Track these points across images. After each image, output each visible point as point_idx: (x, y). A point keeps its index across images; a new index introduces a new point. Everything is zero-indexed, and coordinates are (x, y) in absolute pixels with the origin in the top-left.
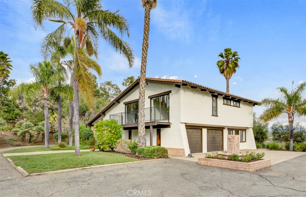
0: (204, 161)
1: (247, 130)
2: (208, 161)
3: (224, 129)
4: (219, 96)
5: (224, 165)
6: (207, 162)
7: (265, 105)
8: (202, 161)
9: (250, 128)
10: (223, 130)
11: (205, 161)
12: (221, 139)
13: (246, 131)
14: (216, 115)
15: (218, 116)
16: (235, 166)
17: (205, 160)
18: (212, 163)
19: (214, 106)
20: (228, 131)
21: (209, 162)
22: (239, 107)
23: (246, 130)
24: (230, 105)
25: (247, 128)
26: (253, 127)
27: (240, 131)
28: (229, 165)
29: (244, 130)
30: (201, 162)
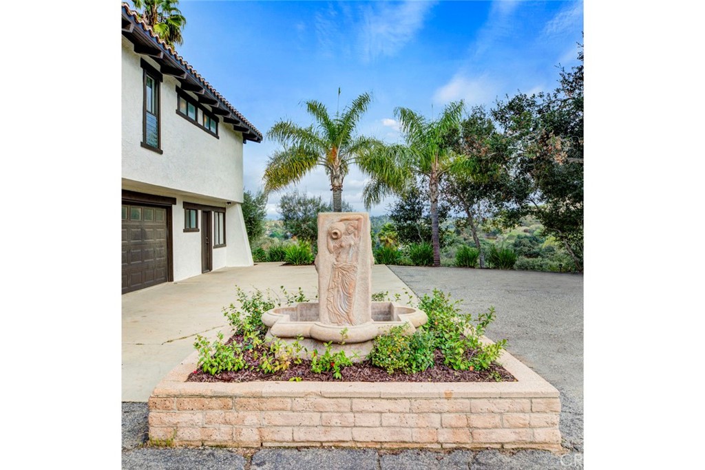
0: (203, 408)
1: (227, 211)
2: (245, 407)
3: (175, 204)
4: (165, 76)
5: (373, 420)
6: (231, 416)
7: (279, 141)
8: (184, 417)
9: (237, 205)
10: (171, 208)
11: (216, 414)
12: (164, 240)
13: (226, 214)
14: (154, 144)
15: (161, 152)
16: (450, 419)
17: (215, 403)
18: (277, 418)
19: (149, 108)
20: (184, 209)
21: (252, 418)
22: (216, 136)
23: (225, 209)
24: (195, 122)
25: (229, 203)
26: (243, 202)
27: (213, 212)
28: (412, 420)
29: (222, 208)
30: (176, 427)
